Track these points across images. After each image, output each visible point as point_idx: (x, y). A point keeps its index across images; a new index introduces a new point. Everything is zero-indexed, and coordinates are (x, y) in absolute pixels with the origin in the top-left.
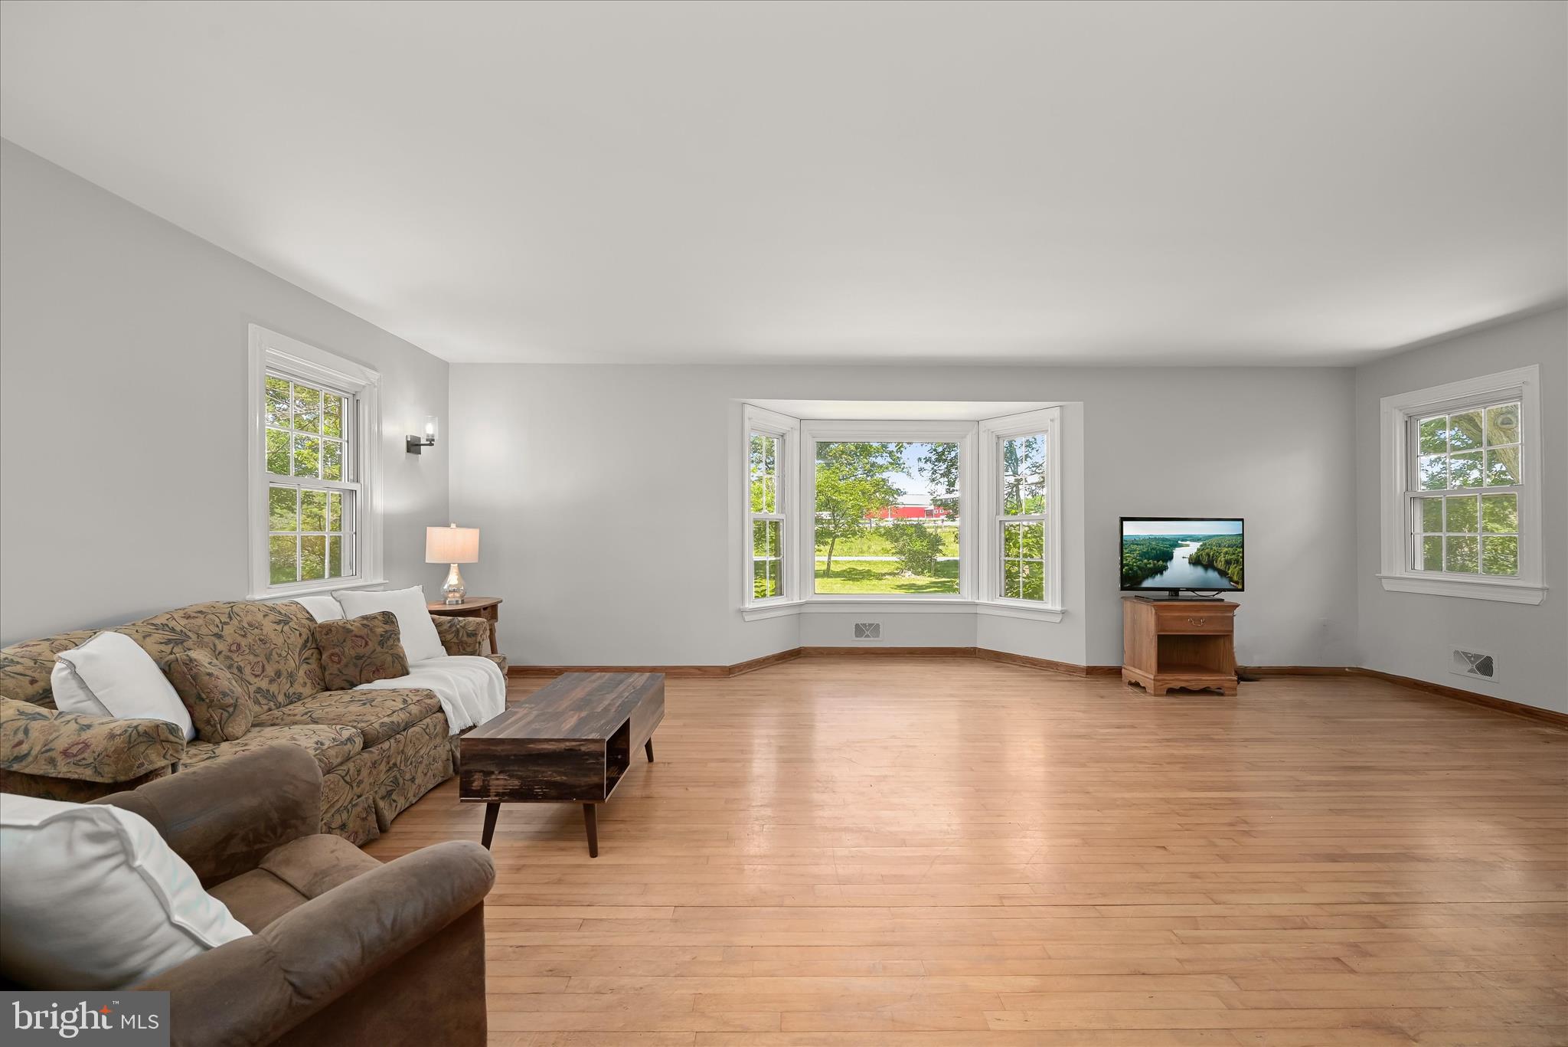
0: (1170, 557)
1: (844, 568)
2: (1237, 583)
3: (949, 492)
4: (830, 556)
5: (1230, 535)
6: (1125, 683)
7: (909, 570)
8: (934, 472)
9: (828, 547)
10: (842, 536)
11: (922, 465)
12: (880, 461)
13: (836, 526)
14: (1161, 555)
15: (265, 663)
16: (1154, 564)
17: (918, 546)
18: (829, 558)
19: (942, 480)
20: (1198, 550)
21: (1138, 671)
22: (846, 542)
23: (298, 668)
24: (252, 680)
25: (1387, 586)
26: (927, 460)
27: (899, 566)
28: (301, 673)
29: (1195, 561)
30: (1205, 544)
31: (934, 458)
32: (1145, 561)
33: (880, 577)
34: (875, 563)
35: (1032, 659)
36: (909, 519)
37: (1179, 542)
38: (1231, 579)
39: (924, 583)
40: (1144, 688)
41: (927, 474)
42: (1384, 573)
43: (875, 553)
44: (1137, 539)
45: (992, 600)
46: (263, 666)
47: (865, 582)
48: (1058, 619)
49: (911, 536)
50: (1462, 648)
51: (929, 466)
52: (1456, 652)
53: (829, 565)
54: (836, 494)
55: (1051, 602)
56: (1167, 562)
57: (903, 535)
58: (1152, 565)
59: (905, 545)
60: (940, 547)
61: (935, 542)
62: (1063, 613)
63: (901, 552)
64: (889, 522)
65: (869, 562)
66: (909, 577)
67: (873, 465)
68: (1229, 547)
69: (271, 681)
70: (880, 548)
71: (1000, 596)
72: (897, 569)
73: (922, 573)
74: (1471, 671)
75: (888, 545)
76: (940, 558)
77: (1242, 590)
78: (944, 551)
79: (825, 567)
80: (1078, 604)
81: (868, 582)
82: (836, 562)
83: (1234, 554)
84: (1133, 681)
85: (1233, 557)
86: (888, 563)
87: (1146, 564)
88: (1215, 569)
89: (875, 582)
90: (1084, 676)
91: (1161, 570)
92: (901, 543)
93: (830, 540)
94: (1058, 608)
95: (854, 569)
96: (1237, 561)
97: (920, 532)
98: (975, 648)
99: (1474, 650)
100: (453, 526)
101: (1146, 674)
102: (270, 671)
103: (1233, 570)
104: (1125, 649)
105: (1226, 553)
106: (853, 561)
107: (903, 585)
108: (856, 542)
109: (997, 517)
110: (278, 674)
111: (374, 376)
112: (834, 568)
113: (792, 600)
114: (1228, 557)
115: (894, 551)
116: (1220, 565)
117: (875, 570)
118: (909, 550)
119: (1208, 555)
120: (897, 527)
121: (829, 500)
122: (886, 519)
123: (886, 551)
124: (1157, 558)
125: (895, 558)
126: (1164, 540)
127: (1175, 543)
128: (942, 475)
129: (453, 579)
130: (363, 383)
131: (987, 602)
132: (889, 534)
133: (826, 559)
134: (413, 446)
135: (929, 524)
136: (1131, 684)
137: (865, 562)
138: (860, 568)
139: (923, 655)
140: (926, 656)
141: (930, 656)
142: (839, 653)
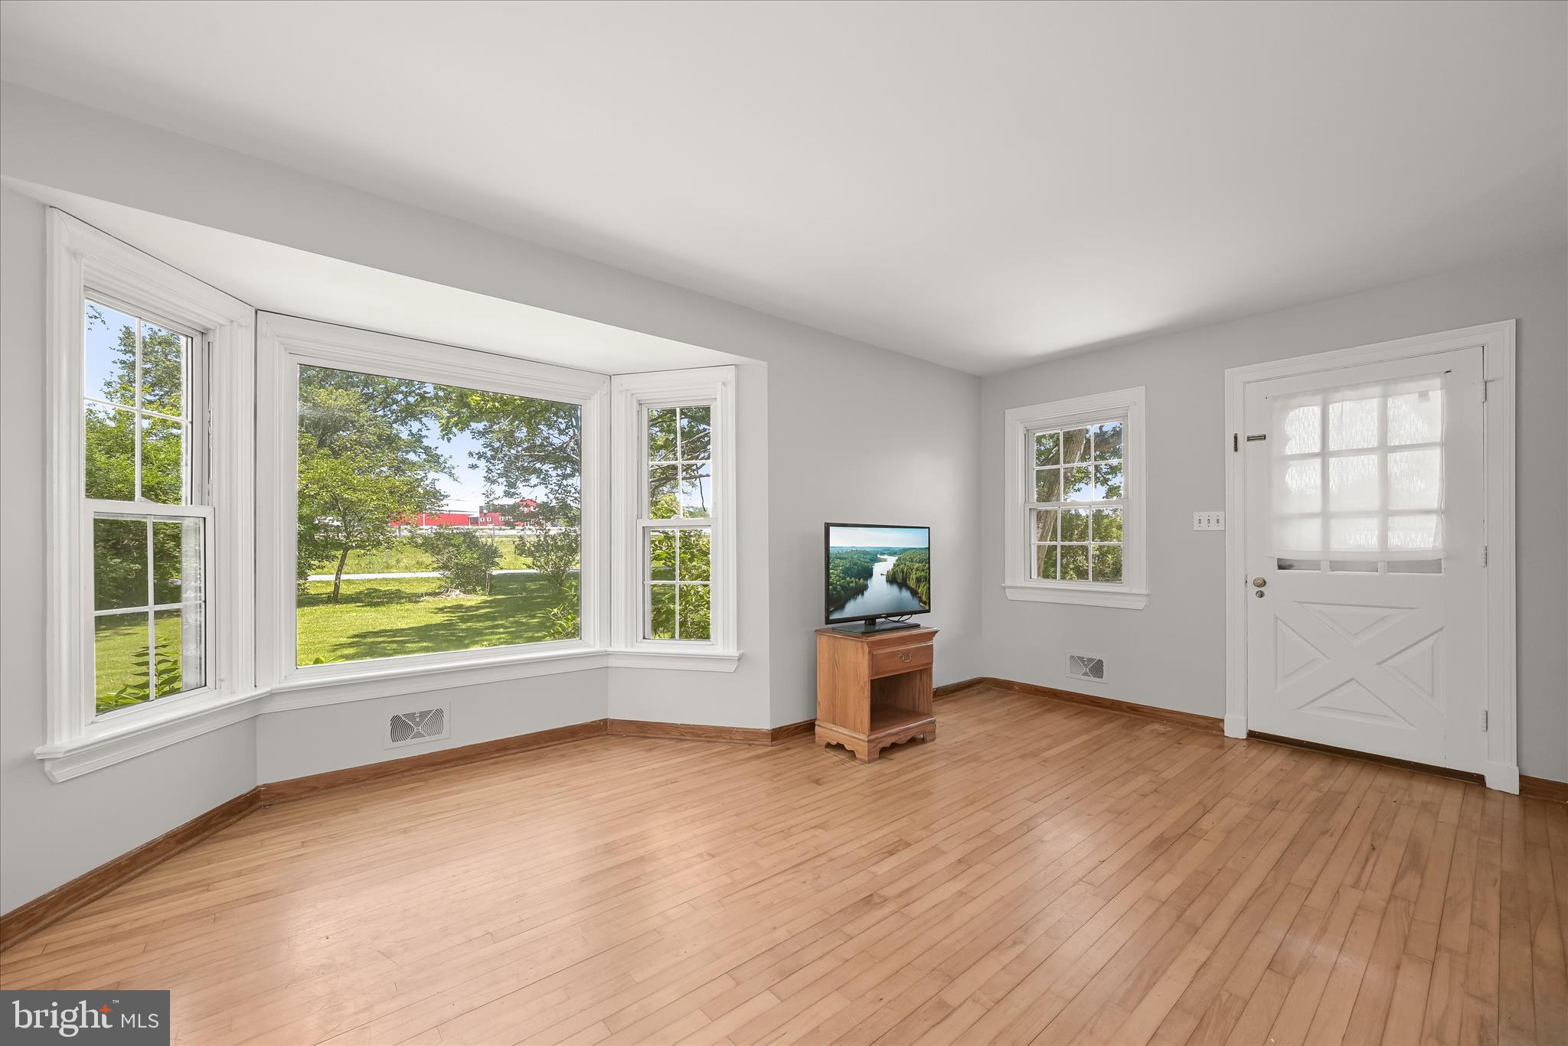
0: (868, 574)
1: (362, 588)
2: (925, 603)
3: (507, 494)
4: (339, 571)
5: (921, 549)
6: (820, 746)
7: (456, 588)
8: (489, 470)
9: (336, 563)
10: (357, 547)
11: (474, 461)
12: (412, 457)
13: (349, 534)
14: (860, 571)
16: (856, 583)
17: (468, 558)
18: (338, 577)
19: (500, 480)
20: (894, 565)
21: (841, 730)
22: (365, 555)
25: (1011, 595)
26: (480, 456)
27: (443, 583)
29: (892, 579)
30: (899, 559)
31: (489, 454)
32: (848, 579)
33: (414, 598)
34: (408, 581)
35: (694, 727)
36: (456, 527)
37: (878, 556)
38: (921, 600)
39: (473, 603)
40: (852, 751)
41: (481, 472)
42: (1008, 583)
43: (407, 569)
44: (840, 552)
45: (632, 646)
47: (394, 607)
48: (732, 667)
49: (458, 547)
50: (1077, 653)
51: (482, 463)
52: (1072, 657)
53: (337, 587)
54: (349, 492)
55: (722, 643)
56: (867, 580)
57: (447, 545)
58: (854, 584)
59: (451, 558)
60: (496, 560)
61: (490, 554)
62: (740, 658)
63: (445, 567)
64: (427, 530)
65: (399, 580)
66: (456, 597)
67: (404, 461)
68: (919, 562)
70: (414, 562)
71: (644, 638)
72: (439, 588)
73: (474, 591)
74: (1085, 674)
75: (427, 558)
76: (495, 572)
77: (929, 611)
78: (502, 564)
79: (331, 589)
80: (761, 646)
81: (399, 607)
82: (349, 581)
83: (923, 570)
84: (834, 743)
85: (923, 573)
86: (427, 580)
87: (849, 583)
88: (909, 588)
89: (409, 606)
90: (769, 743)
91: (861, 590)
92: (446, 556)
93: (339, 553)
94: (733, 651)
95: (376, 590)
96: (925, 578)
97: (471, 540)
98: (605, 721)
99: (1087, 655)
101: (857, 737)
103: (922, 590)
104: (819, 699)
105: (917, 570)
106: (376, 579)
107: (446, 607)
108: (379, 556)
109: (639, 521)
112: (344, 590)
114: (919, 574)
115: (436, 566)
116: (912, 583)
117: (407, 589)
118: (457, 564)
119: (902, 571)
120: (439, 535)
121: (336, 499)
122: (421, 527)
123: (420, 565)
124: (859, 576)
125: (437, 574)
126: (865, 553)
127: (874, 557)
128: (500, 475)
131: (624, 650)
132: (429, 545)
133: (332, 578)
135: (485, 533)
136: (829, 745)
137: (394, 579)
138: (383, 588)
139: (523, 749)
140: (529, 748)
141: (536, 747)
142: (354, 779)
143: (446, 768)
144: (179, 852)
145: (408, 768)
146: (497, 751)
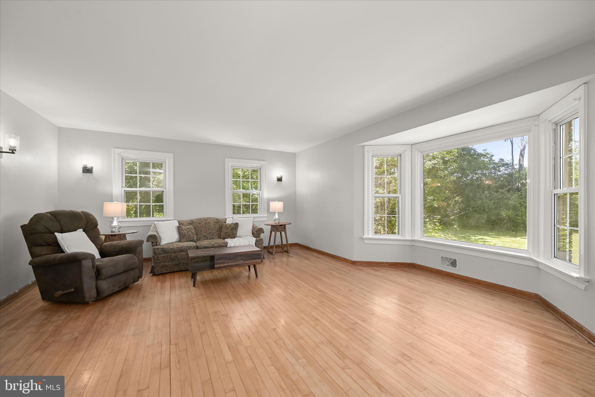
15: (208, 230)
23: (215, 232)
24: (203, 233)
28: (216, 234)
46: (207, 231)
69: (208, 234)
100: (277, 201)
102: (208, 232)
109: (554, 191)
110: (210, 233)
111: (263, 163)
113: (405, 238)
129: (277, 216)
130: (260, 165)
134: (280, 180)
139: (487, 287)
140: (489, 288)
141: (493, 289)
142: (432, 271)
143: (457, 280)
144: (388, 267)
145: (445, 274)
146: (476, 283)
